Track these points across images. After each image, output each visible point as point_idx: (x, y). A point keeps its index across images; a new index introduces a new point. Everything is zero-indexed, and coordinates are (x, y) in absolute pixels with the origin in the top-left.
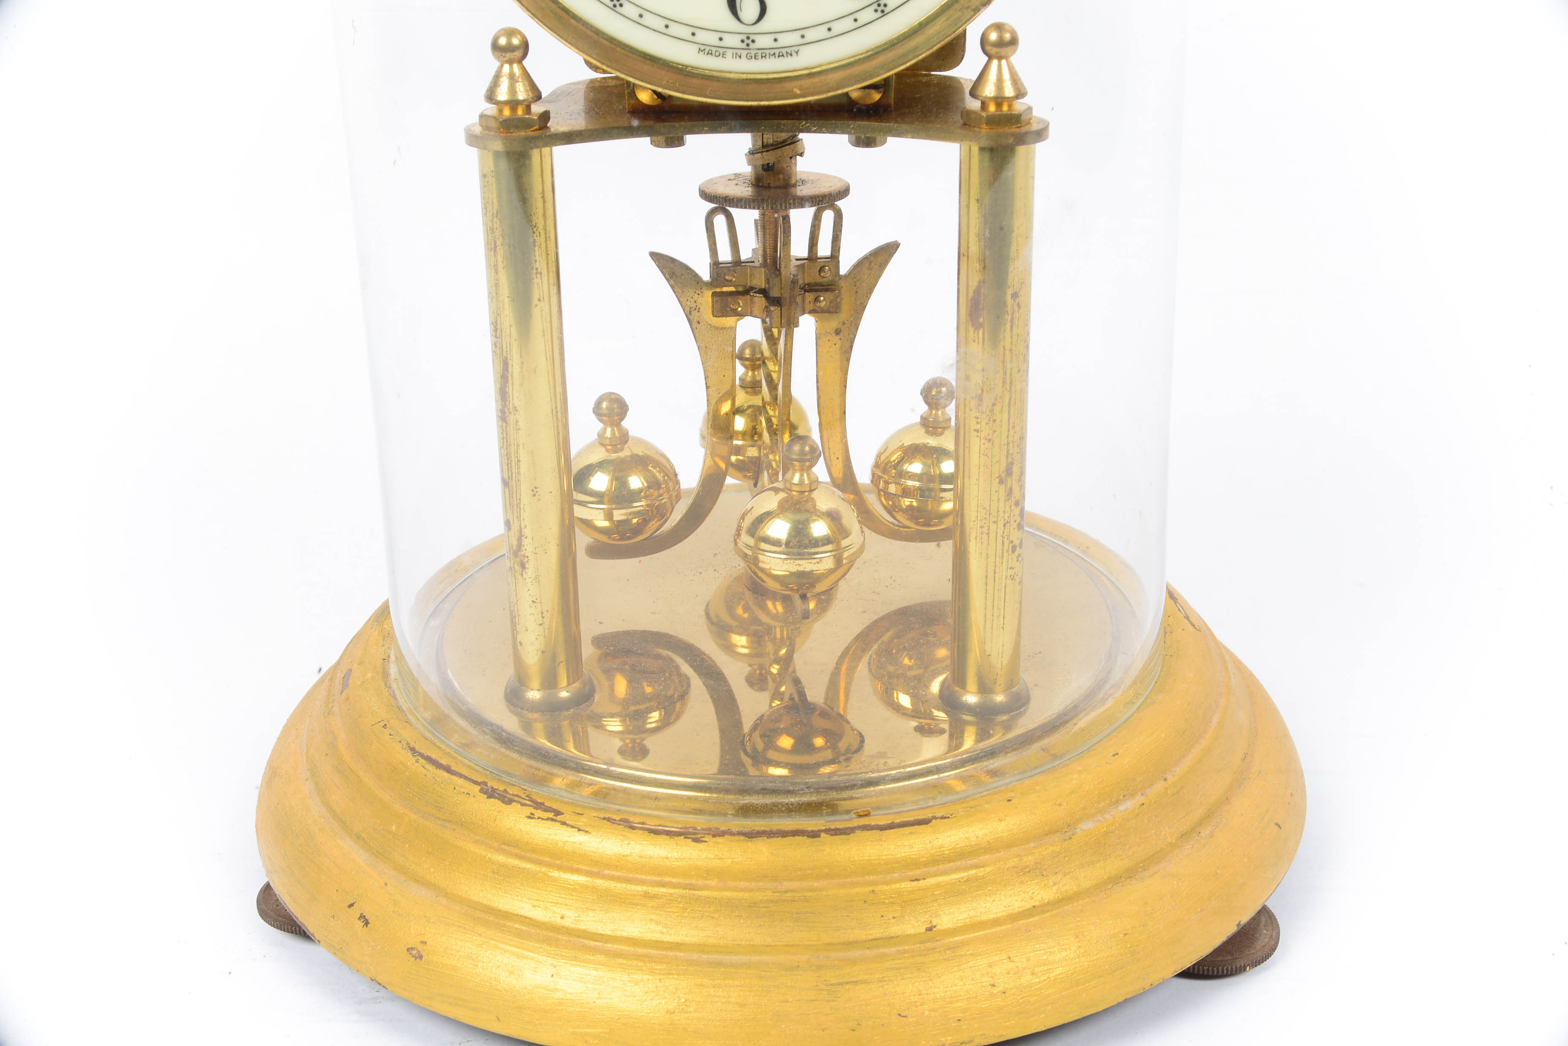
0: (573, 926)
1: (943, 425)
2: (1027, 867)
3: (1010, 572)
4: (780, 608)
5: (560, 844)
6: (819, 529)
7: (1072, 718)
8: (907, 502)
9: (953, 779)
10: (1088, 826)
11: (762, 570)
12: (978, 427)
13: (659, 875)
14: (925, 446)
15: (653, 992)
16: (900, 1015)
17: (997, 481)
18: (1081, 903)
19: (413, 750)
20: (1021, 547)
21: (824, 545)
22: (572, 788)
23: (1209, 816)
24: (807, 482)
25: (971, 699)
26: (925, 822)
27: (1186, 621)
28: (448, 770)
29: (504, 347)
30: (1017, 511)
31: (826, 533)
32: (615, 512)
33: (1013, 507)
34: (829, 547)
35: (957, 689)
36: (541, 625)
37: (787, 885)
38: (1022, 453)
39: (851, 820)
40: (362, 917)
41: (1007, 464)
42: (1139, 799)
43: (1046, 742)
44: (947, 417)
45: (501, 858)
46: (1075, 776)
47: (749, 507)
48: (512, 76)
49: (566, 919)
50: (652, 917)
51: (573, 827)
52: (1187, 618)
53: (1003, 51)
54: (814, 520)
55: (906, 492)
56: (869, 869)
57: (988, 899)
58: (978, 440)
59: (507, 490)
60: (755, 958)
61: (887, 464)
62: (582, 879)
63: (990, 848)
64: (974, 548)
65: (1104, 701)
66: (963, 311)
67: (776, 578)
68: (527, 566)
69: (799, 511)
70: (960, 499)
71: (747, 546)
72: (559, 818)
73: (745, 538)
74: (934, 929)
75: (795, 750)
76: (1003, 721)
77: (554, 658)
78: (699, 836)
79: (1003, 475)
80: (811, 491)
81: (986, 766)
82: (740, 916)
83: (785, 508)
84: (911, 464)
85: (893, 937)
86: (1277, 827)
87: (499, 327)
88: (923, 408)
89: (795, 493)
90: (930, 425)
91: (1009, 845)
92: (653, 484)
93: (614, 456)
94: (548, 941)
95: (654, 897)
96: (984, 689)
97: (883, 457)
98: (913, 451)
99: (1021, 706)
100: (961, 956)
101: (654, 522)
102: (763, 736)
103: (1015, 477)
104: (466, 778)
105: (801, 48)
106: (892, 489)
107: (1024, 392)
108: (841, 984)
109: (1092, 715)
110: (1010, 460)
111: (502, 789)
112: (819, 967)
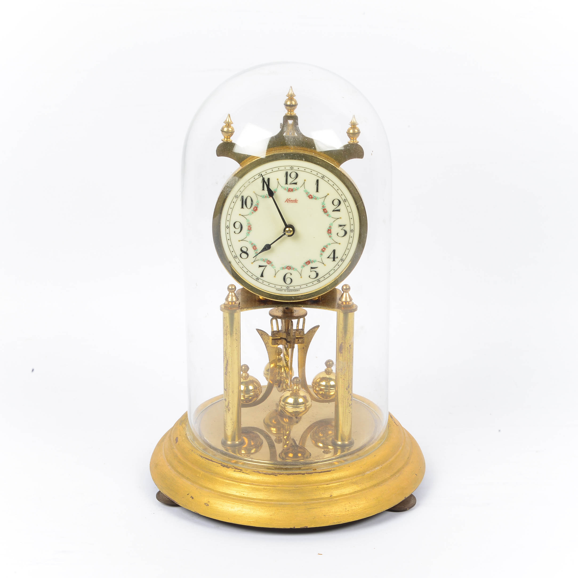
0: (246, 496)
1: (331, 372)
2: (353, 482)
3: (349, 411)
4: (287, 421)
5: (242, 477)
6: (301, 400)
7: (364, 448)
8: (321, 392)
9: (335, 462)
10: (368, 473)
11: (286, 411)
12: (341, 376)
13: (267, 484)
14: (326, 377)
15: (266, 511)
16: (324, 515)
17: (346, 389)
18: (366, 491)
19: (201, 456)
20: (351, 405)
21: (302, 404)
22: (243, 464)
23: (398, 471)
24: (298, 388)
25: (339, 443)
26: (330, 471)
27: (394, 423)
28: (212, 461)
29: (227, 357)
30: (350, 396)
31: (302, 401)
32: (246, 396)
33: (350, 395)
34: (303, 405)
35: (336, 440)
36: (233, 425)
37: (298, 486)
38: (352, 382)
39: (312, 471)
40: (191, 497)
41: (348, 385)
42: (381, 467)
43: (358, 453)
44: (332, 370)
45: (228, 481)
46: (365, 461)
47: (282, 395)
48: (232, 295)
49: (245, 495)
50: (266, 494)
51: (245, 473)
52: (395, 423)
53: (347, 291)
54: (300, 398)
55: (321, 390)
56: (316, 482)
57: (344, 489)
58: (341, 379)
59: (226, 391)
60: (290, 503)
61: (316, 382)
62: (249, 485)
63: (345, 477)
64: (340, 405)
65: (373, 443)
66: (338, 349)
67: (290, 413)
68: (230, 410)
69: (296, 396)
70: (337, 392)
71: (283, 405)
72: (242, 471)
73: (282, 403)
74: (332, 496)
75: (293, 457)
76: (347, 448)
77: (235, 433)
78: (276, 475)
79: (347, 388)
80: (298, 391)
81: (344, 459)
82: (286, 493)
83: (292, 395)
84: (322, 382)
85: (322, 498)
86: (416, 475)
87: (226, 353)
88: (325, 367)
89: (295, 391)
90: (328, 372)
91: (349, 477)
92: (255, 388)
93: (245, 381)
94: (241, 500)
95: (266, 489)
96: (342, 440)
97: (315, 380)
98: (323, 379)
99: (352, 445)
100: (338, 502)
101: (255, 398)
102: (284, 454)
103: (350, 388)
104: (217, 462)
105: (300, 289)
106: (317, 389)
107: (352, 368)
108: (310, 508)
109: (370, 447)
110: (349, 384)
111: (226, 465)
112: (305, 505)
